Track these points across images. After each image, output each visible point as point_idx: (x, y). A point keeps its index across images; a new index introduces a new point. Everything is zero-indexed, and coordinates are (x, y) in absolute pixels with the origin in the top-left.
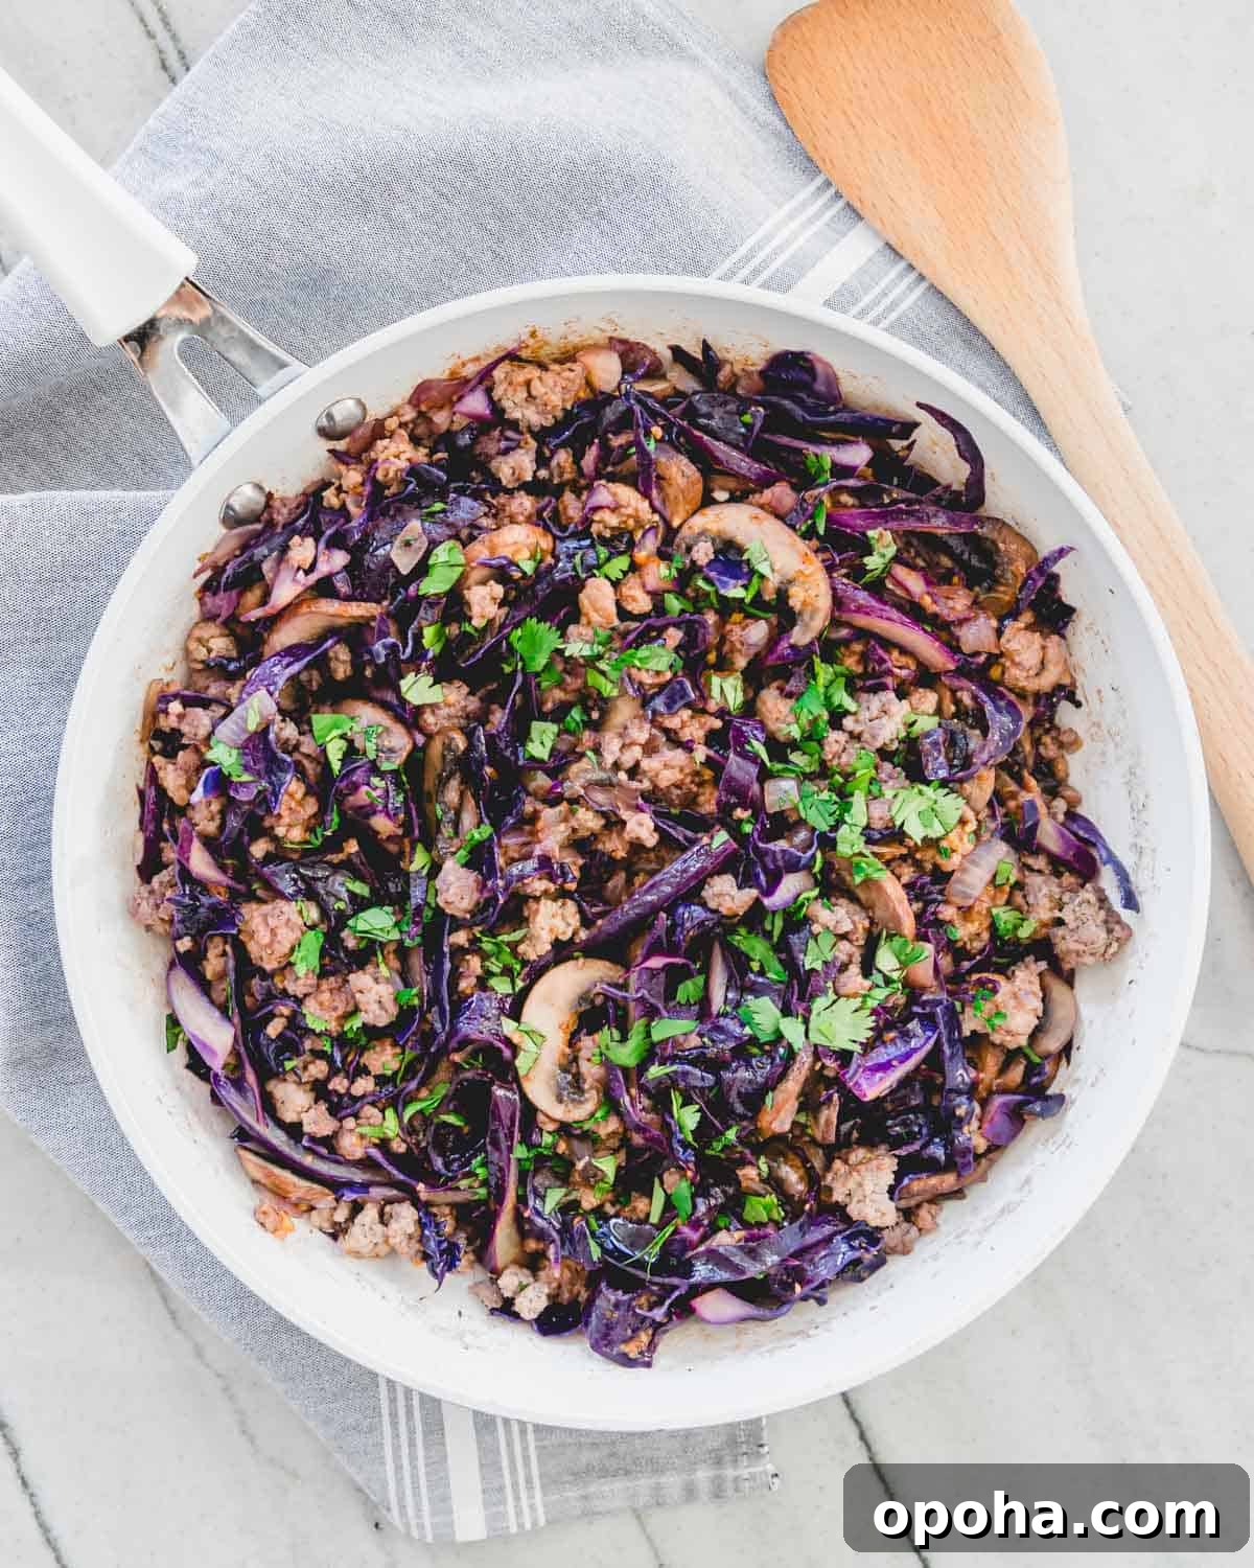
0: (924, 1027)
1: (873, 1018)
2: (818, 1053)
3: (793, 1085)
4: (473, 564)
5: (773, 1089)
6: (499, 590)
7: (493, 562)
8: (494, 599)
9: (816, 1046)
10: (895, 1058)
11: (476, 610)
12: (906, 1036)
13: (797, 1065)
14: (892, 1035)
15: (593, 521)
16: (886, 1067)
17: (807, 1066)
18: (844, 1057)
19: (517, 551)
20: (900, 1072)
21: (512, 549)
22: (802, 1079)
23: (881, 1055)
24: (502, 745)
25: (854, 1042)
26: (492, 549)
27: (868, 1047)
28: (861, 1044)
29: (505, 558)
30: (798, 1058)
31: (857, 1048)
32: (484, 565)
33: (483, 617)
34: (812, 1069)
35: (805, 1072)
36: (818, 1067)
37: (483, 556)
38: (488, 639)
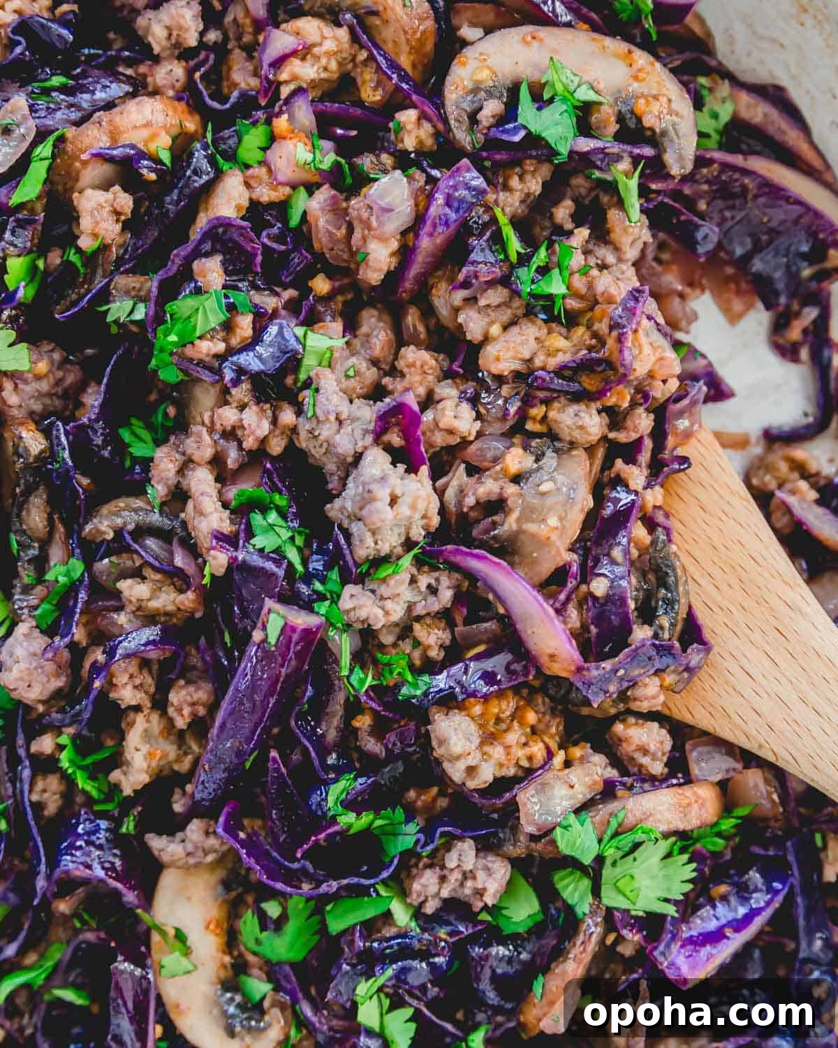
0: (768, 878)
1: (694, 865)
2: (610, 919)
3: (573, 966)
4: (84, 157)
5: (546, 970)
6: (125, 202)
7: (115, 152)
8: (117, 213)
9: (610, 911)
10: (729, 924)
11: (86, 223)
12: (743, 892)
13: (581, 938)
14: (723, 889)
15: (279, 84)
16: (715, 937)
17: (594, 939)
18: (652, 925)
19: (154, 136)
20: (735, 942)
21: (145, 133)
22: (587, 958)
23: (706, 921)
24: (98, 440)
25: (667, 900)
26: (114, 135)
27: (689, 906)
28: (676, 903)
29: (133, 147)
30: (584, 927)
31: (671, 910)
32: (100, 156)
33: (95, 236)
34: (602, 941)
35: (592, 946)
36: (611, 938)
37: (102, 145)
38: (98, 277)
